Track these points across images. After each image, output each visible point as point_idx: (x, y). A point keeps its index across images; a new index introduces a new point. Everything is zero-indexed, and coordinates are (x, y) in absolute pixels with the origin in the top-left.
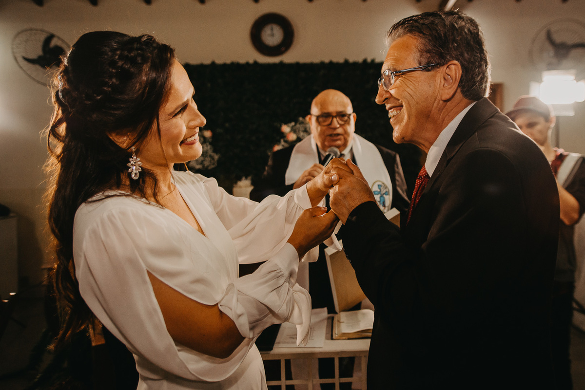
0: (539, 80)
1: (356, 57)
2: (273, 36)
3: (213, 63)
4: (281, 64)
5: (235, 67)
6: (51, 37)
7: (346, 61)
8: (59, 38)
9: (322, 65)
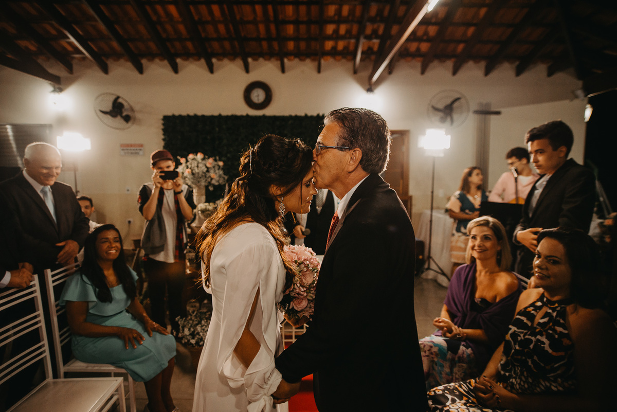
0: (424, 134)
1: (313, 112)
2: (258, 96)
3: (220, 115)
4: (264, 117)
5: (234, 118)
6: (118, 98)
7: (306, 115)
8: (122, 98)
9: (290, 117)
